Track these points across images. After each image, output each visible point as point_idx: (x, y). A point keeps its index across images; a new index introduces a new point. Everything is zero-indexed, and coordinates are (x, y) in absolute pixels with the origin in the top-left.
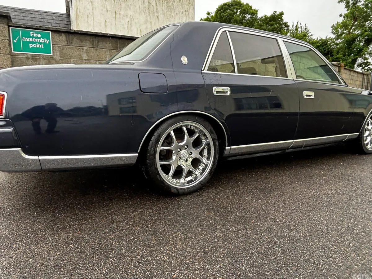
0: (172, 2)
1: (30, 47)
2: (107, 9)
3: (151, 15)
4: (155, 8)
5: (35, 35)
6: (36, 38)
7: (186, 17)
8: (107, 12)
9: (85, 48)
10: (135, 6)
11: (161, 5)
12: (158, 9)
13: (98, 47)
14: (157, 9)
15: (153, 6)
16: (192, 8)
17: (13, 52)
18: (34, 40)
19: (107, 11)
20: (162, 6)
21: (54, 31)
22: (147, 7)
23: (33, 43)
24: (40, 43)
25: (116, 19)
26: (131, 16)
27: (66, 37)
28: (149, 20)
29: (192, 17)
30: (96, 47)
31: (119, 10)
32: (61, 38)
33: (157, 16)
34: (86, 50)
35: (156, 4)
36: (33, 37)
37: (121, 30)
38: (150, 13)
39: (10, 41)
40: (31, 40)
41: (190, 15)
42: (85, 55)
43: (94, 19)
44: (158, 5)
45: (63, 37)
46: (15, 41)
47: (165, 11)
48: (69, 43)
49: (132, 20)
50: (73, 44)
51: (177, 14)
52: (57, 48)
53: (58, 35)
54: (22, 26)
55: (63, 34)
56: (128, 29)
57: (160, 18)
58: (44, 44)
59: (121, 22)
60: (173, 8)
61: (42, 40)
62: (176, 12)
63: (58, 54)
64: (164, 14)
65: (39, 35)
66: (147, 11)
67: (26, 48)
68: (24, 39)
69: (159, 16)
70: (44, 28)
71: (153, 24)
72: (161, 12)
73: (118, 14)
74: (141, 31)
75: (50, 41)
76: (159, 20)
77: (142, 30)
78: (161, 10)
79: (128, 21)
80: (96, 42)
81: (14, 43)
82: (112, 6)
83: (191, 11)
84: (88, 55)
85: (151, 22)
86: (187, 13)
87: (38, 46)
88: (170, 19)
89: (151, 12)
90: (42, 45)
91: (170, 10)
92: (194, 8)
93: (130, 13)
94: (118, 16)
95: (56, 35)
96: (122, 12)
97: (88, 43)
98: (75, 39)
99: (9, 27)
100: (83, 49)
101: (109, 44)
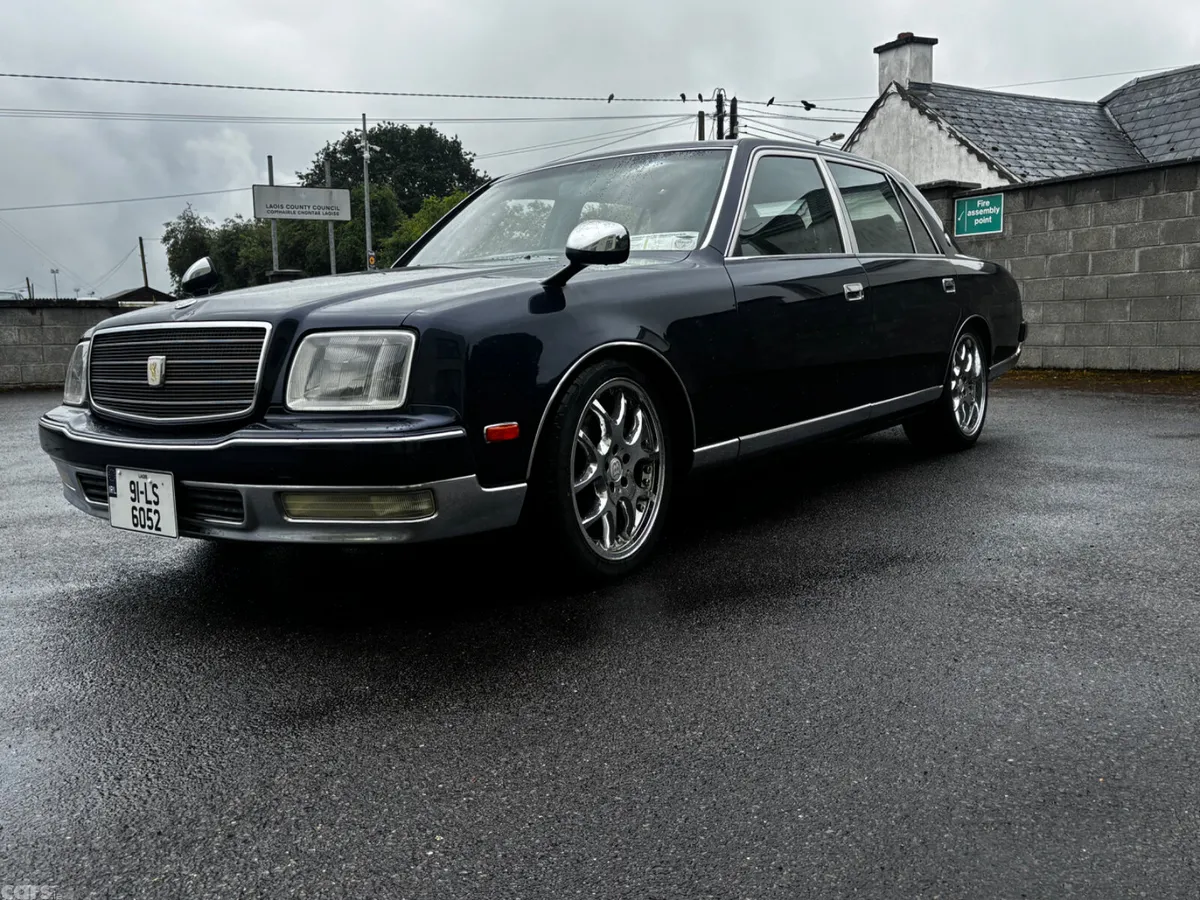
1: (976, 223)
5: (982, 205)
6: (983, 208)
9: (1051, 210)
13: (1076, 202)
17: (956, 235)
18: (981, 212)
21: (1007, 191)
23: (979, 217)
24: (987, 216)
27: (1024, 198)
30: (1069, 203)
32: (1017, 199)
34: (1053, 213)
36: (981, 208)
39: (953, 220)
40: (978, 212)
42: (1050, 222)
45: (1020, 199)
46: (959, 219)
48: (1028, 206)
50: (1034, 207)
52: (1010, 219)
53: (1013, 197)
54: (967, 194)
55: (1019, 194)
58: (993, 215)
61: (990, 211)
63: (1010, 228)
65: (988, 203)
67: (972, 228)
68: (970, 213)
70: (993, 190)
75: (1001, 209)
80: (1072, 193)
81: (957, 221)
84: (1054, 222)
87: (986, 220)
90: (990, 218)
95: (1010, 198)
97: (1057, 200)
98: (1037, 197)
99: (954, 199)
100: (1048, 213)
101: (1095, 193)
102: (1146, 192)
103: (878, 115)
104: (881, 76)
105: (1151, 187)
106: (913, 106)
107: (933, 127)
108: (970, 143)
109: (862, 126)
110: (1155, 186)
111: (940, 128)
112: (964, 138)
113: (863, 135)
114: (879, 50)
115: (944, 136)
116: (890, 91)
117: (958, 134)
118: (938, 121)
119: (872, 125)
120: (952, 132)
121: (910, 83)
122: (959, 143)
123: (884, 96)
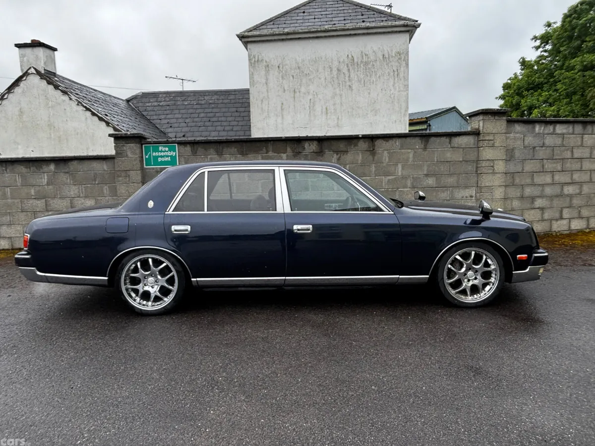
0: (371, 63)
1: (159, 160)
2: (284, 88)
3: (341, 86)
4: (347, 75)
5: (163, 149)
6: (164, 152)
7: (395, 79)
8: (284, 92)
9: (209, 157)
10: (320, 79)
11: (356, 70)
12: (351, 76)
14: (349, 76)
15: (344, 73)
16: (404, 65)
17: (145, 167)
18: (162, 154)
19: (284, 90)
20: (358, 71)
21: (180, 143)
22: (335, 76)
23: (162, 157)
24: (168, 156)
25: (296, 99)
26: (314, 92)
27: (191, 148)
28: (338, 92)
29: (404, 77)
30: (219, 154)
31: (299, 87)
32: (186, 149)
33: (350, 86)
34: (210, 158)
35: (349, 70)
36: (161, 151)
37: (300, 112)
38: (339, 84)
39: (142, 157)
40: (160, 154)
41: (401, 75)
43: (269, 104)
44: (352, 71)
45: (188, 148)
46: (147, 157)
47: (362, 76)
48: (194, 153)
49: (316, 96)
50: (197, 154)
51: (379, 77)
52: (182, 159)
53: (183, 146)
54: (152, 142)
55: (188, 146)
56: (310, 109)
57: (354, 87)
58: (171, 156)
59: (301, 101)
60: (373, 70)
61: (169, 154)
62: (378, 76)
64: (359, 81)
65: (167, 149)
66: (336, 81)
67: (156, 163)
68: (154, 154)
69: (352, 84)
70: (170, 142)
71: (344, 98)
72: (356, 79)
73: (298, 93)
74: (326, 109)
75: (176, 153)
76: (352, 90)
77: (328, 108)
78: (356, 76)
79: (310, 100)
81: (146, 158)
82: (291, 84)
83: (402, 69)
85: (341, 95)
86: (396, 73)
87: (166, 159)
88: (369, 86)
89: (341, 82)
90: (169, 158)
91: (368, 73)
92: (407, 65)
93: (312, 88)
94: (298, 94)
95: (182, 147)
96: (303, 90)
97: (212, 151)
98: (199, 149)
99: (142, 145)
100: (207, 158)
101: (234, 150)
102: (262, 152)
103: (22, 84)
104: (22, 62)
105: (264, 150)
106: (49, 83)
107: (66, 98)
108: (92, 110)
109: (10, 89)
110: (266, 149)
111: (71, 99)
112: (88, 107)
113: (11, 95)
114: (18, 46)
115: (74, 104)
116: (30, 71)
117: (83, 103)
118: (68, 95)
119: (17, 90)
120: (79, 102)
121: (45, 70)
122: (85, 109)
123: (26, 74)
